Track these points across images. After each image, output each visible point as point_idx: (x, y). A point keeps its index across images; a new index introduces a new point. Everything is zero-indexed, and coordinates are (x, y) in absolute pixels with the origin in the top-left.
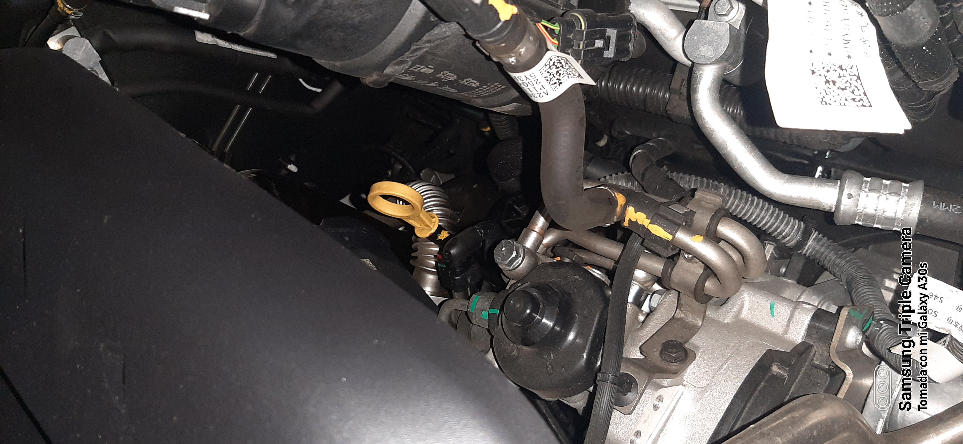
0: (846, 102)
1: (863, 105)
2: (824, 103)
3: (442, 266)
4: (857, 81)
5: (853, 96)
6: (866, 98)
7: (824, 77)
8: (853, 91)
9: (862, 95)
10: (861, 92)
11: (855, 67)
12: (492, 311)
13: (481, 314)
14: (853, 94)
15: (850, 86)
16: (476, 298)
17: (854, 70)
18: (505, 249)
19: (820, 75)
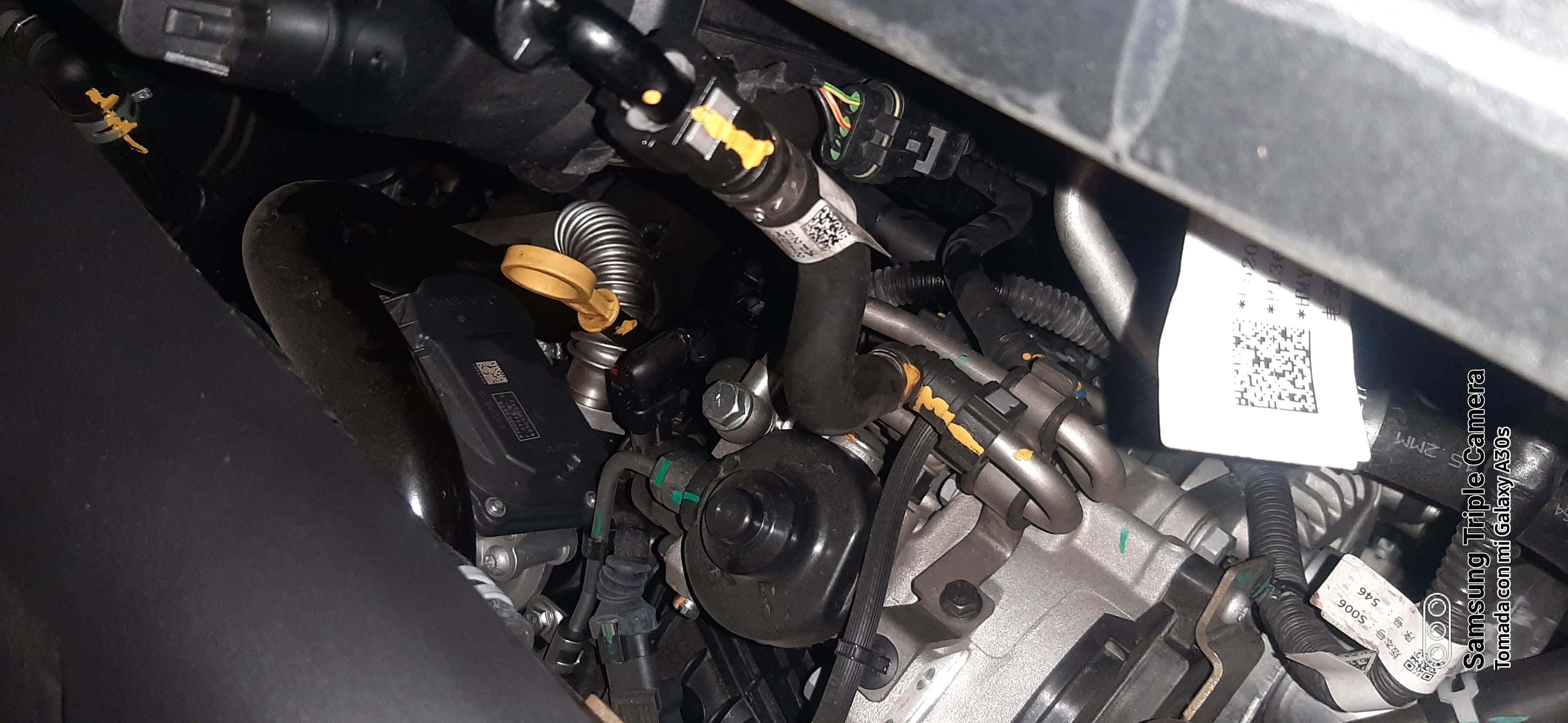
0: (1279, 402)
1: (1304, 410)
2: (1243, 401)
3: (618, 387)
4: (1304, 360)
5: (1291, 390)
6: (1312, 394)
7: (1253, 352)
8: (1294, 379)
9: (1307, 387)
10: (1308, 380)
11: (1306, 333)
12: (688, 496)
13: (672, 494)
14: (1293, 386)
15: (1291, 369)
16: (665, 464)
17: (1304, 339)
18: (720, 397)
19: (1248, 347)
